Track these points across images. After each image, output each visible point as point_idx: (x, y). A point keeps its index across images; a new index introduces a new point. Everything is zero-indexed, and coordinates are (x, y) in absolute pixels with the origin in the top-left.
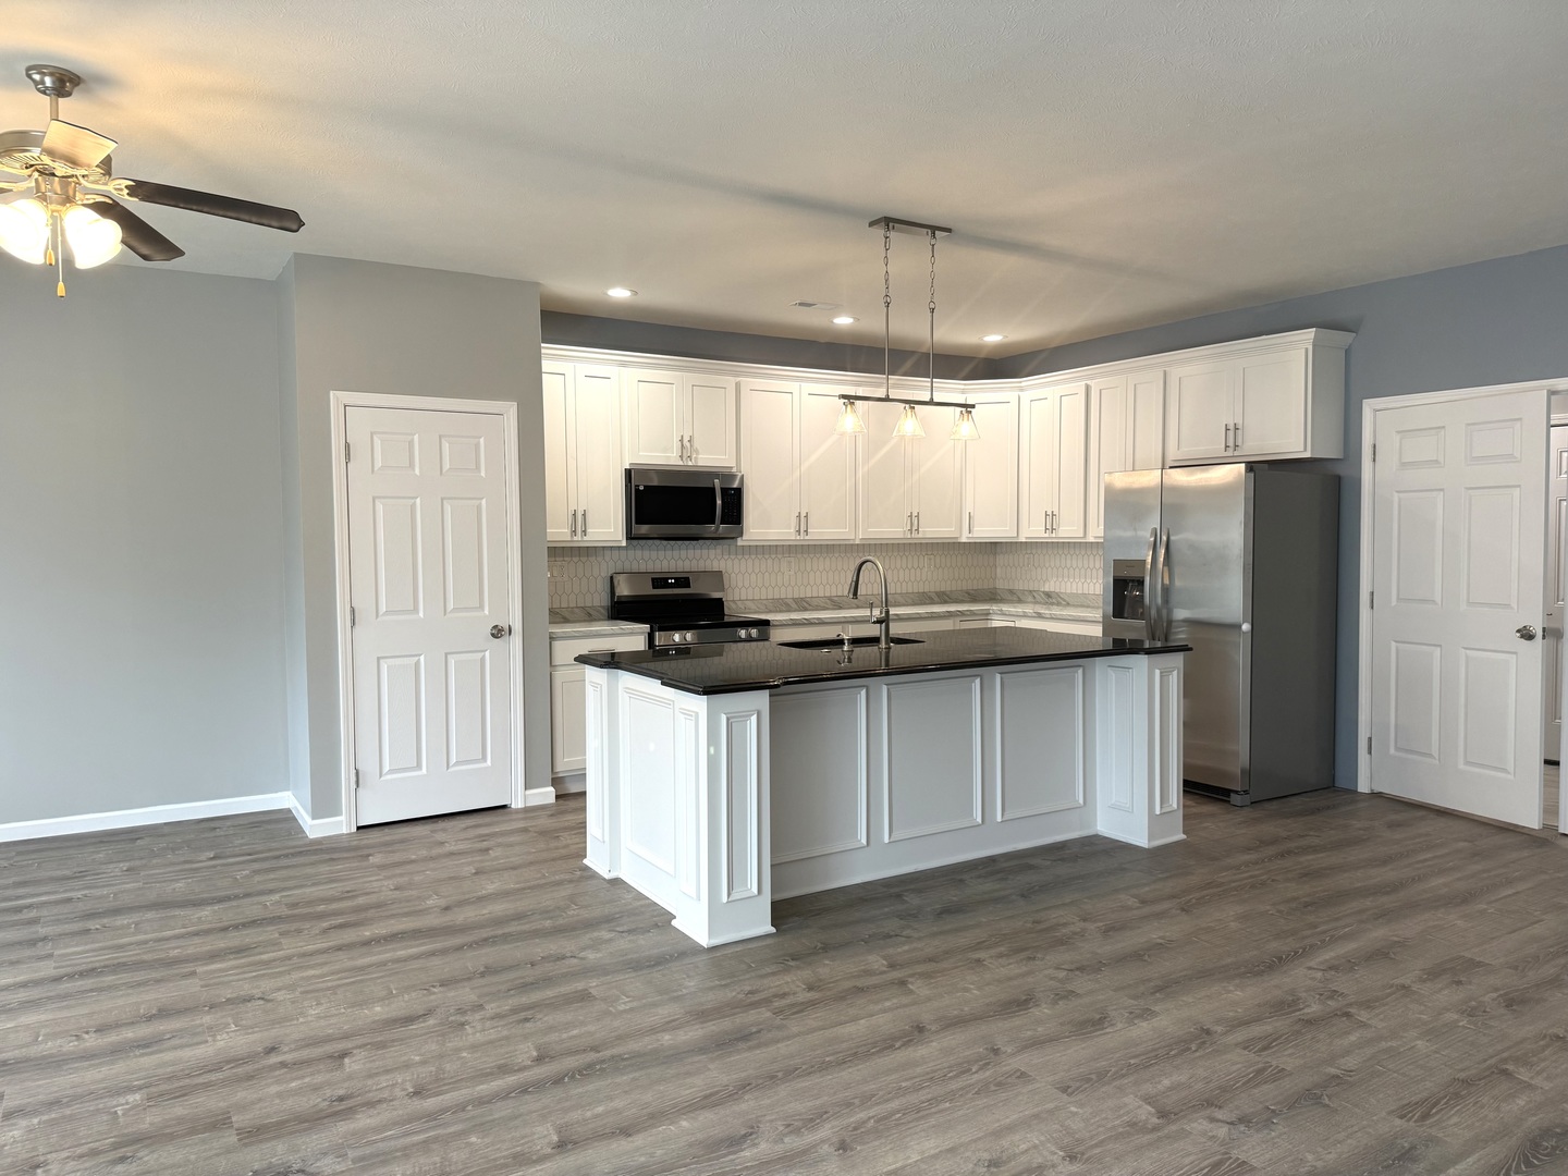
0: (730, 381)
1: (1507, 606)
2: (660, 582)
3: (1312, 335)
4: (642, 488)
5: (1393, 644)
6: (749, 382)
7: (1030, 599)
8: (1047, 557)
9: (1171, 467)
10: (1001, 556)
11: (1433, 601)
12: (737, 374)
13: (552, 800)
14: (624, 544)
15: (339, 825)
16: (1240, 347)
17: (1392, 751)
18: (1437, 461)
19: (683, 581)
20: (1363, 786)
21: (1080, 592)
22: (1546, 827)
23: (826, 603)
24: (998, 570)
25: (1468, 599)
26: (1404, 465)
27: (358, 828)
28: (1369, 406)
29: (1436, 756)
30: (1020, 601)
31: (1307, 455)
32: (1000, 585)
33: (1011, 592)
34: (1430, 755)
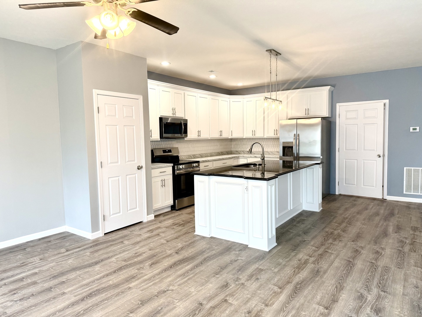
0: (182, 92)
1: (374, 150)
2: (164, 151)
3: (329, 88)
4: (165, 123)
5: (345, 160)
6: (187, 93)
7: (243, 153)
8: (247, 142)
9: (289, 119)
10: (233, 142)
11: (355, 150)
12: (184, 90)
13: (153, 218)
14: (159, 140)
15: (100, 234)
16: (308, 90)
17: (344, 184)
18: (356, 118)
19: (170, 151)
20: (337, 193)
21: (258, 151)
22: (383, 198)
23: (199, 156)
24: (232, 146)
25: (364, 148)
26: (347, 119)
27: (105, 234)
28: (338, 105)
29: (356, 185)
30: (239, 154)
31: (327, 116)
32: (233, 150)
33: (237, 151)
34: (355, 185)
